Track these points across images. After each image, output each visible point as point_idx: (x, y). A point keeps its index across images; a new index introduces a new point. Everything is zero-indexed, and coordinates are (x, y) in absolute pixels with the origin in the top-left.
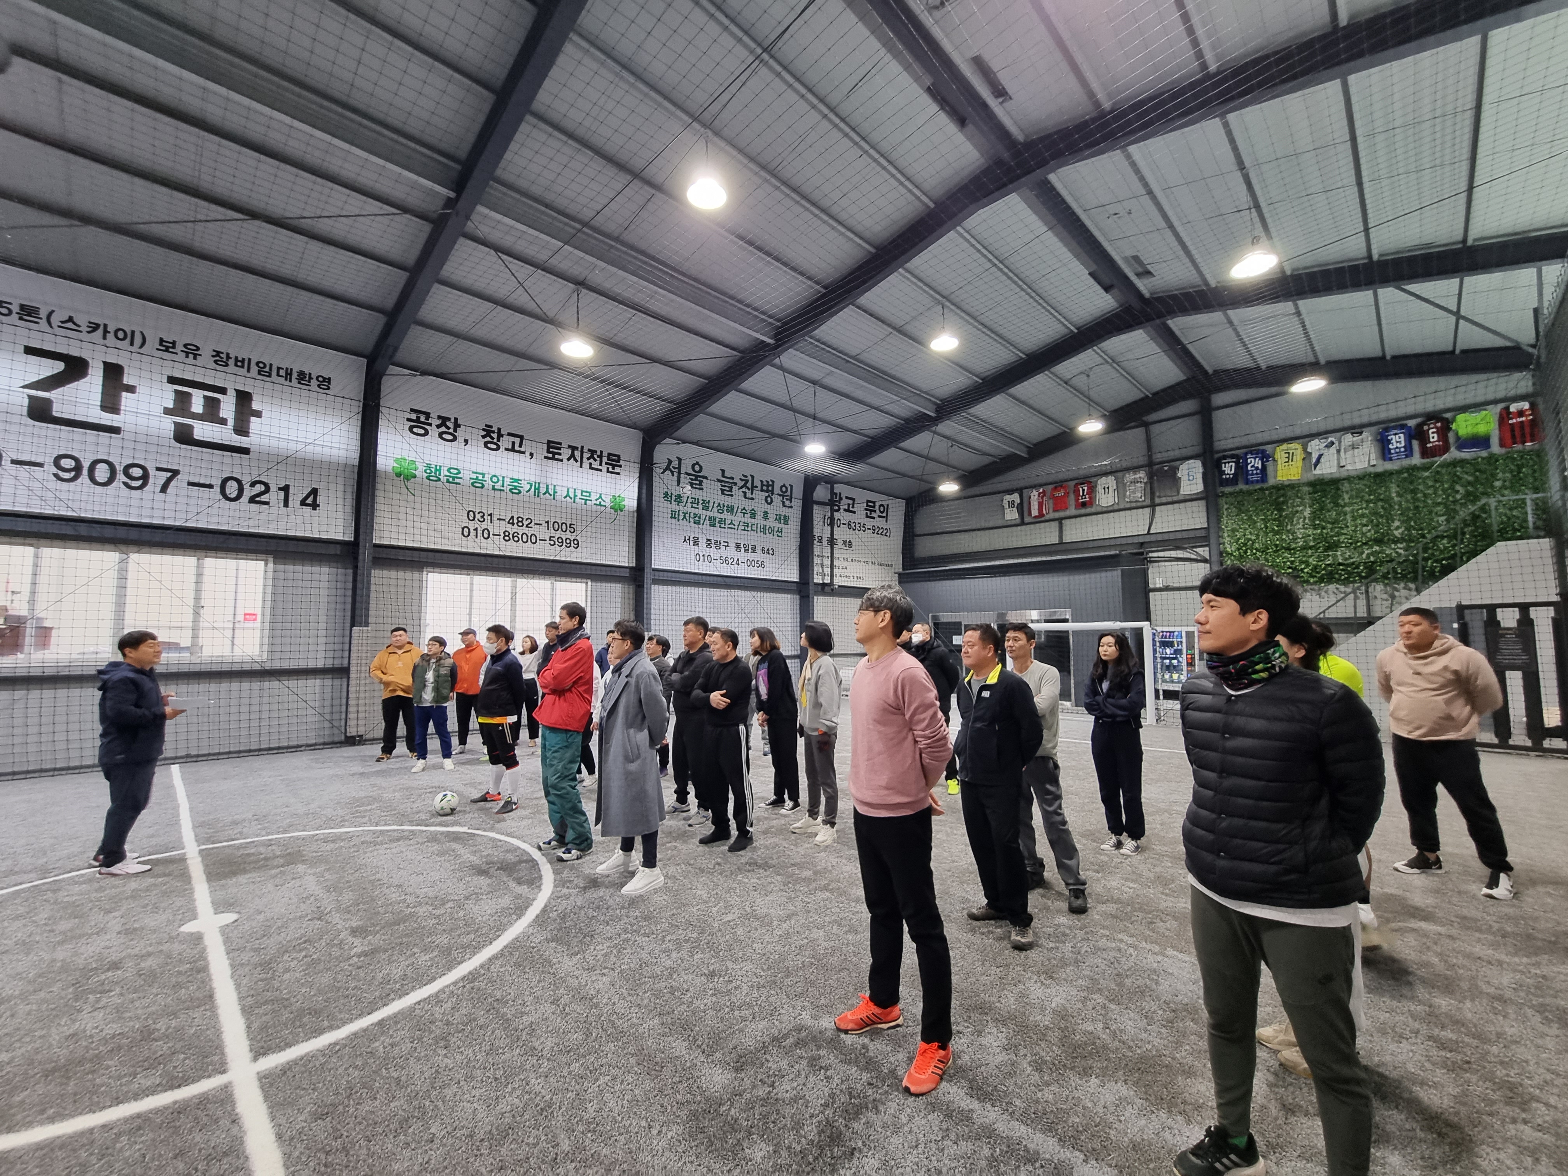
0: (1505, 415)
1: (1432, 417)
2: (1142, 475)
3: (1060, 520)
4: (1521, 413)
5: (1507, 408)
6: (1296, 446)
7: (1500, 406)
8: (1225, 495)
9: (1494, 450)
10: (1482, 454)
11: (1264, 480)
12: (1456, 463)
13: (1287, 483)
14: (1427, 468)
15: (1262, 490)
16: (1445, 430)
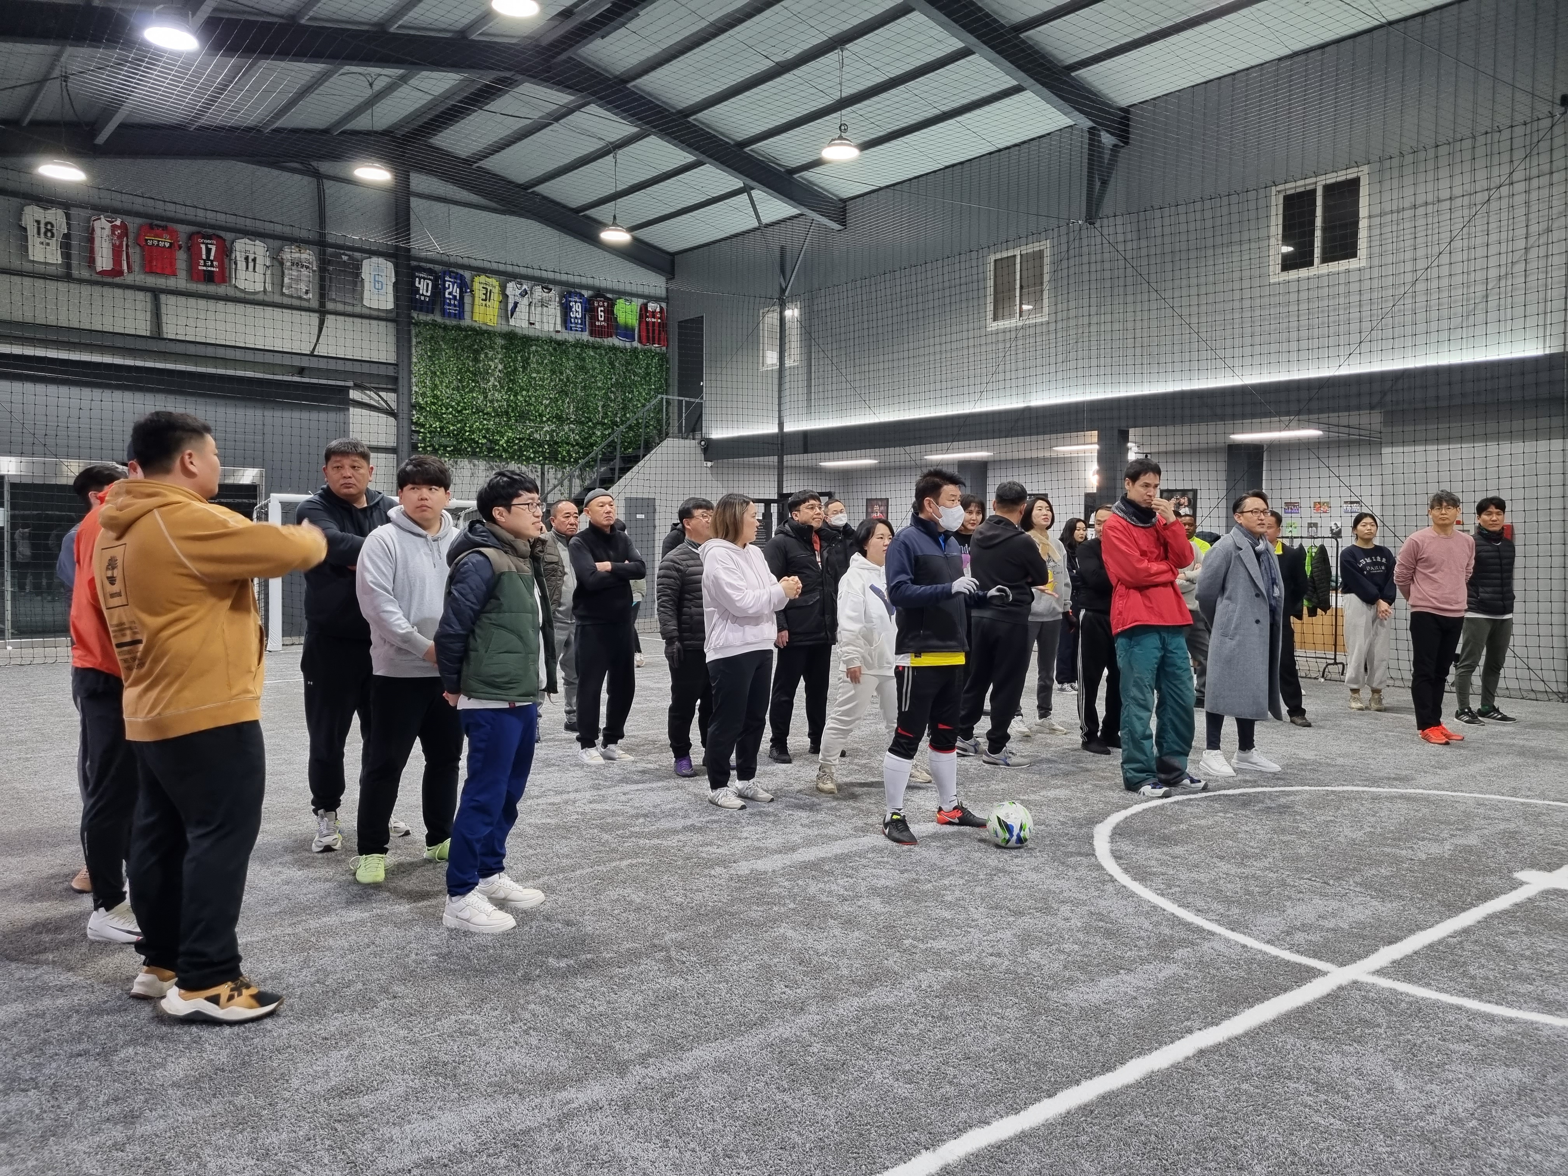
0: (644, 310)
1: (599, 293)
2: (308, 256)
3: (156, 293)
4: (653, 315)
5: (646, 305)
6: (494, 282)
7: (641, 301)
8: (417, 324)
9: (636, 344)
10: (628, 345)
11: (460, 315)
12: (613, 348)
13: (484, 328)
14: (594, 347)
15: (459, 328)
16: (610, 312)
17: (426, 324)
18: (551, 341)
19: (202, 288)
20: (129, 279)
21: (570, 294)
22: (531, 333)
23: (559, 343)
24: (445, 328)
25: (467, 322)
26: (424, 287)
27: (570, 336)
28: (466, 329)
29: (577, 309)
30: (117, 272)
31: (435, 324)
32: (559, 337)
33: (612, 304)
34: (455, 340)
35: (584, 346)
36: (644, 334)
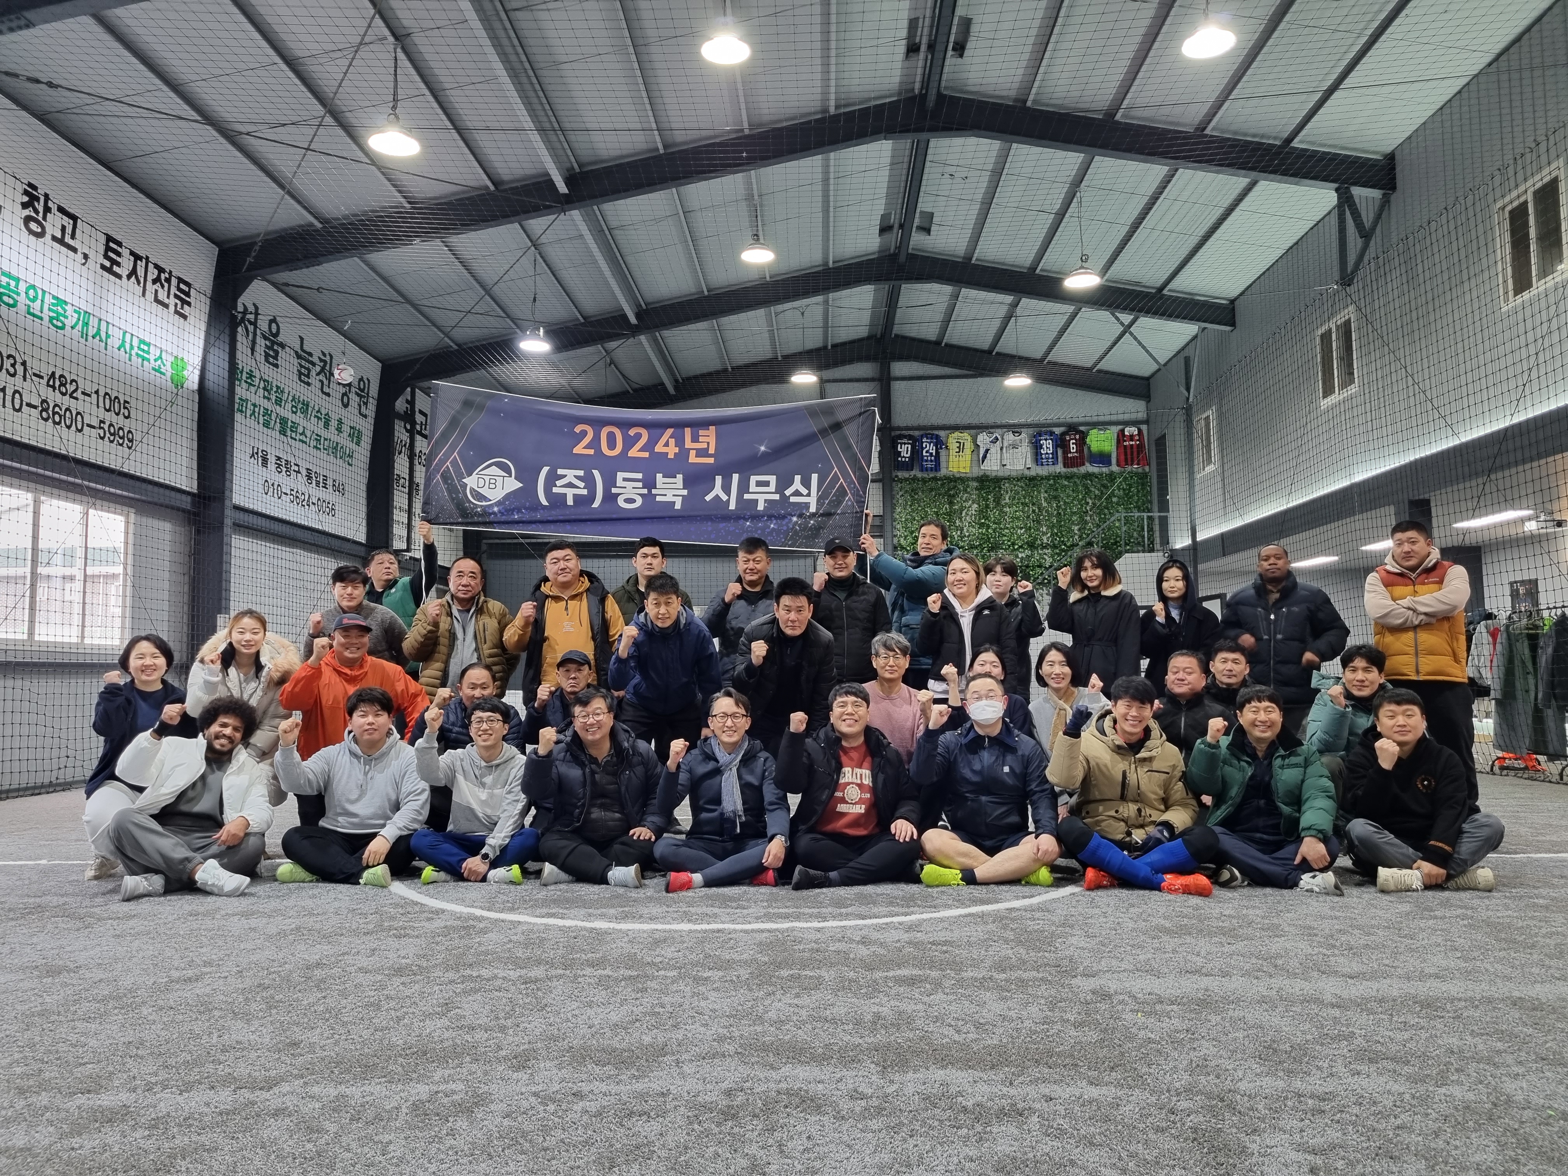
0: (1121, 436)
1: (1072, 428)
4: (1131, 437)
5: (1123, 431)
6: (966, 436)
7: (1115, 429)
8: (901, 481)
9: (1115, 468)
10: (1105, 470)
11: (937, 468)
12: (1088, 476)
13: (958, 476)
14: (1068, 477)
15: (935, 479)
16: (1082, 442)
17: (906, 479)
18: (1021, 478)
21: (1040, 434)
22: (1002, 474)
23: (1032, 479)
24: (924, 481)
25: (943, 472)
26: (905, 450)
27: (1043, 471)
28: (941, 479)
29: (1047, 446)
31: (915, 479)
32: (1033, 473)
33: (1084, 436)
34: (932, 490)
35: (1058, 476)
36: (1122, 457)
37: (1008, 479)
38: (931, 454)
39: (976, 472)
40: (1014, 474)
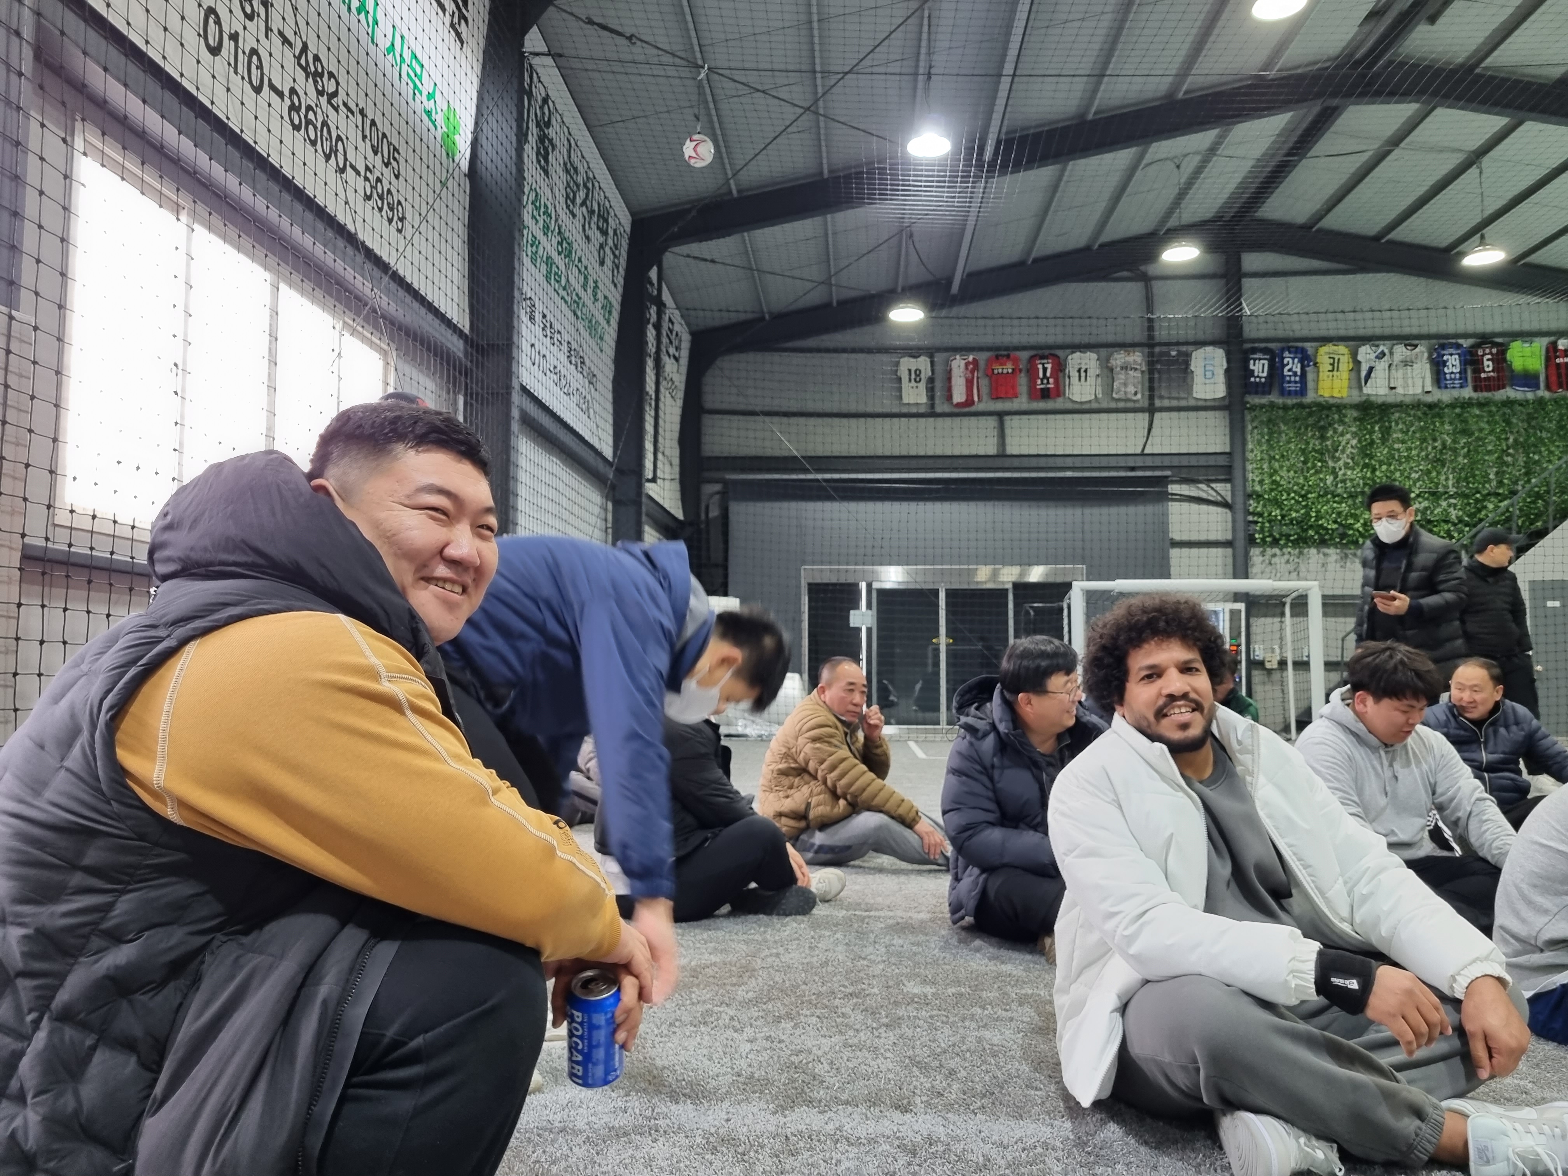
0: (1552, 352)
2: (1137, 358)
3: (1000, 415)
4: (1566, 353)
5: (1554, 344)
6: (1342, 349)
7: (1545, 341)
8: (1253, 408)
9: (1543, 393)
10: (1530, 396)
11: (1303, 391)
12: (1509, 403)
13: (1331, 401)
14: (1481, 405)
15: (1301, 406)
16: (1500, 359)
17: (1262, 406)
18: (1417, 405)
19: (1041, 405)
20: (979, 407)
21: (1443, 347)
22: (1391, 399)
23: (1431, 406)
24: (1285, 408)
25: (1310, 397)
26: (1260, 368)
27: (1446, 396)
28: (1309, 406)
29: (1453, 363)
30: (969, 402)
31: (1272, 405)
32: (1429, 399)
33: (1503, 350)
34: (1296, 420)
35: (1466, 405)
36: (1553, 379)
37: (1399, 406)
38: (1295, 374)
39: (1356, 398)
40: (1408, 400)
